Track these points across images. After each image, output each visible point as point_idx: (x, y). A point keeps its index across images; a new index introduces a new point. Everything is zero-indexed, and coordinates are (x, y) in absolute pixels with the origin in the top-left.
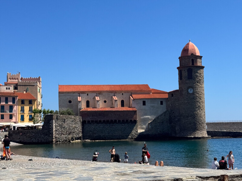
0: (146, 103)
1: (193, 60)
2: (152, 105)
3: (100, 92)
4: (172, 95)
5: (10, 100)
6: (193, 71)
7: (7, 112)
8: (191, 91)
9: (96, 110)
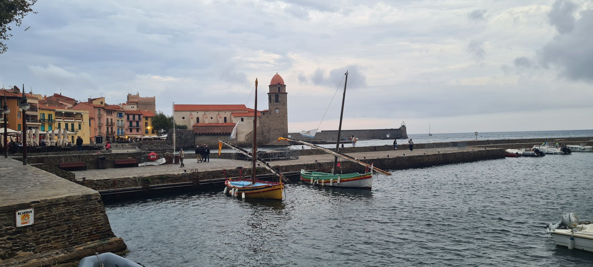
0: (244, 120)
1: (279, 88)
2: (249, 121)
3: (207, 111)
4: (264, 113)
5: (137, 117)
6: (280, 96)
7: (135, 126)
8: (277, 111)
9: (205, 125)
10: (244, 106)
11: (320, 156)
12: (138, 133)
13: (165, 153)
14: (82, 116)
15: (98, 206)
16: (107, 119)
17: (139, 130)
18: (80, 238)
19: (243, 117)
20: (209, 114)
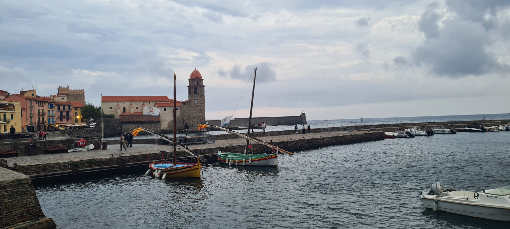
0: (166, 109)
1: (197, 82)
2: (170, 110)
3: (133, 102)
4: (184, 103)
5: (67, 108)
6: (198, 89)
7: (65, 116)
8: (196, 102)
9: (131, 114)
10: (166, 97)
11: (234, 140)
12: (68, 122)
13: (94, 140)
14: (14, 107)
15: (28, 190)
16: (39, 110)
17: (69, 119)
18: (11, 220)
19: (165, 107)
20: (135, 105)
